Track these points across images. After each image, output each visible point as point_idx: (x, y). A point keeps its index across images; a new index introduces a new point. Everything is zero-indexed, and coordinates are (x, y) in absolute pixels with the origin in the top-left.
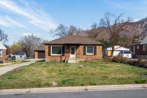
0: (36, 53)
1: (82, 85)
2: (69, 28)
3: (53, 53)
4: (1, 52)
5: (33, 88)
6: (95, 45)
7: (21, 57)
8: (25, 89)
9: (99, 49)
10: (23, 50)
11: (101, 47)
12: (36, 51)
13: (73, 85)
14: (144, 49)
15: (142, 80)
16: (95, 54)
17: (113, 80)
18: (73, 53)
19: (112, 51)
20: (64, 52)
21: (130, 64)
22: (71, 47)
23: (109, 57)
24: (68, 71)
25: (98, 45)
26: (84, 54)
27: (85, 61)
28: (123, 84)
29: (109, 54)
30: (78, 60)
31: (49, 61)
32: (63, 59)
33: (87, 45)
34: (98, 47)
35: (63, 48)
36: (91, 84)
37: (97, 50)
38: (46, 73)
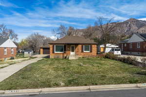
0: (42, 50)
1: (86, 85)
2: (68, 28)
3: (56, 51)
4: (12, 50)
5: (44, 88)
6: (91, 44)
7: (29, 53)
8: (37, 89)
9: (94, 48)
10: (30, 47)
11: (96, 46)
12: (41, 48)
13: (78, 85)
14: (131, 47)
15: (135, 79)
16: (91, 52)
17: (111, 80)
19: (105, 48)
20: (65, 50)
21: (121, 61)
22: (71, 46)
23: (102, 53)
24: (71, 69)
26: (82, 52)
27: (83, 58)
28: (119, 84)
29: (102, 50)
30: (77, 57)
31: (53, 58)
33: (84, 44)
35: (65, 46)
36: (93, 84)
38: (53, 71)
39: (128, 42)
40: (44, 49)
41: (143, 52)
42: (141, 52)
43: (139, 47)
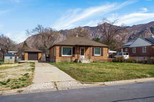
0: (26, 55)
6: (102, 47)
7: (11, 58)
11: (107, 49)
12: (26, 52)
16: (102, 55)
18: (82, 54)
20: (74, 53)
22: (81, 48)
25: (105, 47)
27: (94, 62)
32: (74, 59)
33: (95, 47)
34: (104, 48)
37: (104, 52)
39: (130, 47)
40: (29, 53)
41: (150, 56)
42: (148, 56)
43: (144, 51)
